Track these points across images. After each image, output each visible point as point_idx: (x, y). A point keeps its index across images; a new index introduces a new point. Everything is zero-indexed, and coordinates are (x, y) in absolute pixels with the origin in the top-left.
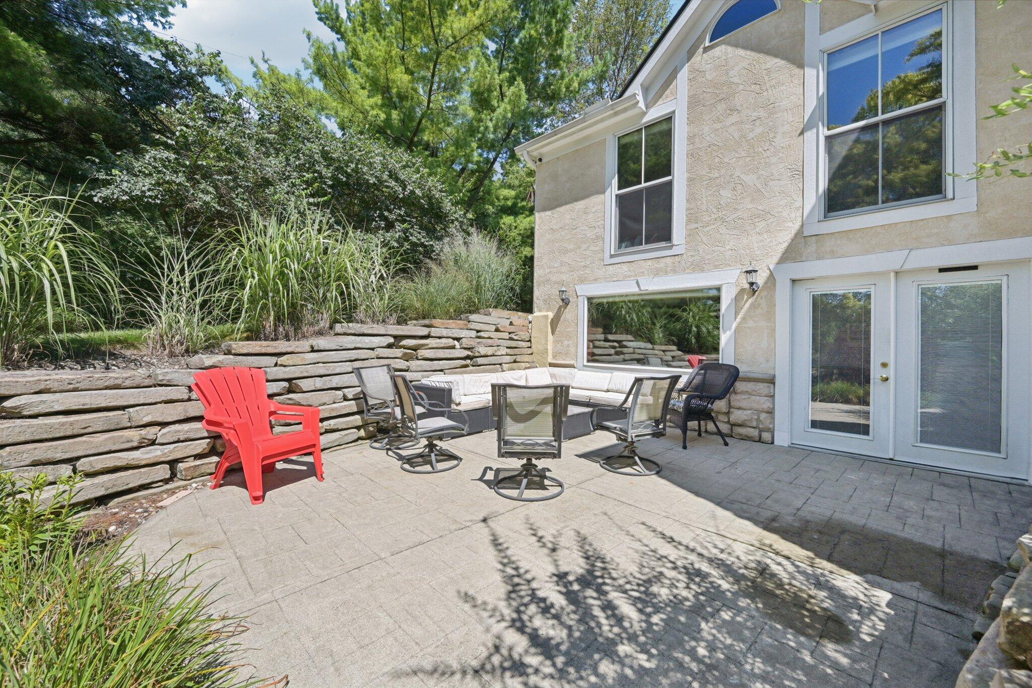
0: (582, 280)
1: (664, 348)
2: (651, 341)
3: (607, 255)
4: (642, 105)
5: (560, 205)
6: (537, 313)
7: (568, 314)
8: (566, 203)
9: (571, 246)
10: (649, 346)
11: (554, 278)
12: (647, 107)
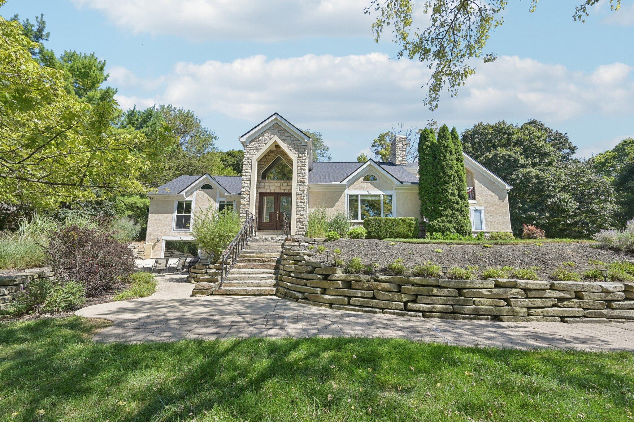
0: (164, 235)
1: (187, 254)
2: (183, 252)
3: (172, 230)
4: (185, 197)
5: (159, 214)
6: (147, 243)
7: (159, 244)
8: (161, 213)
9: (161, 225)
10: (182, 253)
11: (154, 234)
12: (186, 197)
